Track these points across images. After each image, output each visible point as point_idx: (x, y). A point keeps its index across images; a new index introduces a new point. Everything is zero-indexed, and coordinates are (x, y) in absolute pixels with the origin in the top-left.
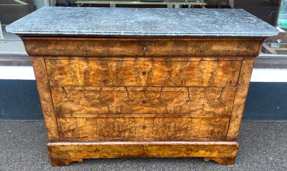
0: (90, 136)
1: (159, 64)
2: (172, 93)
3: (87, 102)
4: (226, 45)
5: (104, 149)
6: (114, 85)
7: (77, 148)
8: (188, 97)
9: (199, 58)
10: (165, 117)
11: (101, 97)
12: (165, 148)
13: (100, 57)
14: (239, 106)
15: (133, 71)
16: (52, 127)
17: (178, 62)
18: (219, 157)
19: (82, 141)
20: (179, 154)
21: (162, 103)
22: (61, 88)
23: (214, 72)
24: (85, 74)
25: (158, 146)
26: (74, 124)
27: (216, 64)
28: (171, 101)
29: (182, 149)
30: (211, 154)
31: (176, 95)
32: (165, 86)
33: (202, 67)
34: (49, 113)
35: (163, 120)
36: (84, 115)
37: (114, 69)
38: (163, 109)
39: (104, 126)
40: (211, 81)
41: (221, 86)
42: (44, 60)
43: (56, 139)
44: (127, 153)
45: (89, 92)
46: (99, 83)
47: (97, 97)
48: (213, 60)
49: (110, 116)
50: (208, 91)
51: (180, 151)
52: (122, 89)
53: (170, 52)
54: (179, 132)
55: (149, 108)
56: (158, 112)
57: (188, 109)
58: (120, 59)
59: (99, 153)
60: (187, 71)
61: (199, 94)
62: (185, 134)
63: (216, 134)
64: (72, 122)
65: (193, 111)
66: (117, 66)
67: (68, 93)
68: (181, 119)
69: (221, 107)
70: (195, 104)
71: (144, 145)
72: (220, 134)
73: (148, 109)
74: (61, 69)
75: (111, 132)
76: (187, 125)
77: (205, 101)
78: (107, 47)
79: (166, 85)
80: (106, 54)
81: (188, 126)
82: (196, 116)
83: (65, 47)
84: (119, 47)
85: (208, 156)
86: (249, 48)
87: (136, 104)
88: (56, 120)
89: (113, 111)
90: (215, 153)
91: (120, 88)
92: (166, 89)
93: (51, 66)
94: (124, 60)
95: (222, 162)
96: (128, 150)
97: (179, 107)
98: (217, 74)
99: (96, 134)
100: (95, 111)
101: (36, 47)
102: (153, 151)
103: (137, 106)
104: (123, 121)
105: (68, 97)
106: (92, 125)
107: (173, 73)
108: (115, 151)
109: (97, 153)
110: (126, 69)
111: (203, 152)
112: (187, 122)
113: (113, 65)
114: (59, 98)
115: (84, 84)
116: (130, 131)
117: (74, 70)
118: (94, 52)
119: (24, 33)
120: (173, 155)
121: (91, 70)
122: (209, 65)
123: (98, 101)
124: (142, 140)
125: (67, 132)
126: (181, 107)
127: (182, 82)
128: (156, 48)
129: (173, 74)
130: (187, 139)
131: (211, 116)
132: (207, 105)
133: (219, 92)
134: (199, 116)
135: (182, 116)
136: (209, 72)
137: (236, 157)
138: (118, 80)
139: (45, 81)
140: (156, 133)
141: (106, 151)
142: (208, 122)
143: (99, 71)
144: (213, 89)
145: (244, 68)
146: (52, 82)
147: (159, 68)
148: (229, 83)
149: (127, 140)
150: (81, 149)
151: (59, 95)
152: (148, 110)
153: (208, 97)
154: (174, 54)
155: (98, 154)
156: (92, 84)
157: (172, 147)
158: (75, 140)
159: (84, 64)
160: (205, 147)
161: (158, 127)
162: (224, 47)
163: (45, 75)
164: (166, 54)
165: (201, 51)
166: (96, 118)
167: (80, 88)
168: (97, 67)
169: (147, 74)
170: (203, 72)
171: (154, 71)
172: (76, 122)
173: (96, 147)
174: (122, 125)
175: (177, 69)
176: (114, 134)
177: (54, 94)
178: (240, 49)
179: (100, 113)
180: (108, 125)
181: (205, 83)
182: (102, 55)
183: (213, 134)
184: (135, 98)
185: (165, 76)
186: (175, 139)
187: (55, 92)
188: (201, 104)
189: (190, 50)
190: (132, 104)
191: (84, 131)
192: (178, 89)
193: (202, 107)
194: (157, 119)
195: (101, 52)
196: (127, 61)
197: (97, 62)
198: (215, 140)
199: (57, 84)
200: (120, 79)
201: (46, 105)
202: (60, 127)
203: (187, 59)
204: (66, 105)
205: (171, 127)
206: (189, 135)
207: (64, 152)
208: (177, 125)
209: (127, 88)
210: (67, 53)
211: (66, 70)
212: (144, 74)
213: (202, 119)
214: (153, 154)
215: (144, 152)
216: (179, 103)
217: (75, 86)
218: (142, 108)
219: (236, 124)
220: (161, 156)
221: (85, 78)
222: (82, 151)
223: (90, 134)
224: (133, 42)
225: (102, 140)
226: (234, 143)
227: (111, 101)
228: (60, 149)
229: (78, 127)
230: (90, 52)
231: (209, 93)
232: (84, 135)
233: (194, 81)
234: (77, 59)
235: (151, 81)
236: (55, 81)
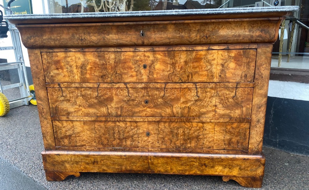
0: (88, 144)
1: (161, 55)
2: (177, 91)
3: (84, 101)
4: (235, 28)
5: (103, 160)
6: (112, 81)
7: (73, 158)
8: (197, 95)
9: (206, 47)
10: (171, 122)
11: (99, 95)
12: (173, 161)
13: (97, 47)
14: (260, 108)
15: (133, 64)
16: (48, 132)
17: (182, 52)
18: (240, 176)
19: (79, 150)
20: (190, 171)
21: (167, 103)
22: (58, 85)
23: (225, 63)
24: (81, 68)
25: (165, 159)
26: (70, 129)
27: (226, 54)
28: (177, 100)
29: (194, 163)
30: (231, 171)
31: (183, 93)
32: (170, 82)
33: (210, 57)
34: (45, 115)
35: (169, 126)
36: (81, 117)
37: (112, 62)
38: (168, 111)
39: (103, 132)
40: (222, 75)
41: (234, 81)
42: (41, 53)
43: (52, 146)
44: (130, 167)
45: (86, 90)
46: (96, 78)
47: (95, 96)
48: (222, 48)
49: (109, 118)
50: (219, 88)
51: (191, 166)
53: (172, 38)
54: (189, 141)
55: (153, 110)
56: (163, 115)
57: (197, 110)
58: (119, 50)
59: (97, 165)
60: (193, 63)
61: (210, 91)
62: (196, 144)
63: (235, 145)
64: (69, 127)
65: (204, 113)
66: (116, 58)
67: (65, 91)
68: (191, 123)
69: (237, 109)
70: (206, 104)
71: (148, 157)
72: (239, 144)
73: (151, 111)
74: (58, 62)
75: (111, 139)
76: (198, 131)
77: (217, 100)
78: (103, 35)
79: (170, 81)
80: (102, 43)
81: (200, 134)
82: (208, 121)
83: (59, 36)
84: (115, 34)
85: (226, 174)
86: (263, 32)
87: (138, 105)
88: (52, 124)
89: (112, 113)
90: (235, 170)
91: (119, 84)
92: (170, 86)
93: (47, 60)
94: (123, 50)
95: (245, 183)
96: (130, 163)
97: (187, 108)
98: (228, 66)
99: (95, 142)
100: (93, 112)
101: (31, 37)
102: (159, 165)
103: (139, 107)
104: (123, 125)
105: (64, 95)
106: (90, 130)
107: (177, 65)
108: (116, 163)
109: (95, 165)
110: (125, 62)
111: (220, 168)
112: (198, 128)
113: (111, 57)
114: (55, 97)
115: (81, 81)
116: (133, 139)
117: (70, 63)
118: (89, 41)
120: (183, 172)
121: (88, 64)
122: (219, 55)
123: (96, 101)
124: (146, 151)
125: (63, 138)
126: (189, 108)
127: (188, 76)
128: (155, 34)
129: (177, 67)
130: (199, 151)
131: (226, 120)
132: (220, 106)
133: (233, 89)
134: (212, 119)
135: (192, 120)
136: (218, 63)
137: (263, 176)
138: (117, 74)
139: (41, 77)
140: (162, 142)
141: (105, 163)
142: (224, 128)
143: (96, 64)
144: (225, 85)
145: (260, 58)
146: (48, 78)
147: (161, 60)
148: (244, 77)
149: (129, 151)
150: (78, 159)
151: (55, 93)
152: (152, 112)
153: (220, 95)
154: (176, 41)
155: (96, 167)
156: (89, 80)
157: (181, 160)
158: (72, 148)
159: (81, 57)
160: (222, 162)
161: (164, 134)
162: (234, 31)
163: (41, 70)
164: (167, 41)
165: (206, 37)
166: (94, 121)
167: (77, 85)
168: (94, 60)
169: (148, 68)
170: (212, 64)
171: (155, 63)
172: (73, 127)
173: (94, 157)
174: (122, 131)
175: (182, 61)
176: (115, 143)
177: (50, 93)
178: (253, 32)
179: (98, 115)
180: (107, 130)
181: (215, 78)
182: (97, 44)
183: (230, 145)
184: (136, 97)
185: (169, 69)
186: (186, 151)
187: (51, 90)
188: (213, 104)
189: (194, 36)
190: (134, 105)
191: (81, 137)
192: (185, 85)
193: (214, 108)
194: (162, 124)
195: (97, 40)
196: (126, 52)
197: (94, 54)
198: (233, 153)
199: (53, 80)
200: (119, 74)
201: (42, 105)
203: (192, 47)
204: (62, 105)
205: (179, 134)
206: (202, 146)
207: (59, 163)
208: (186, 132)
209: (127, 85)
210: (62, 43)
211: (63, 64)
212: (145, 67)
213: (215, 124)
214: (159, 169)
215: (149, 167)
216: (187, 104)
217: (72, 83)
218: (145, 110)
219: (258, 131)
220: (169, 172)
221: (82, 73)
222: (79, 163)
223: (88, 142)
224: (129, 27)
225: (101, 150)
226: (259, 157)
227: (110, 101)
228: (55, 158)
229: (75, 133)
230: (85, 40)
231: (221, 90)
232: (81, 142)
233: (202, 75)
234: (73, 51)
235: (153, 76)
236: (51, 77)
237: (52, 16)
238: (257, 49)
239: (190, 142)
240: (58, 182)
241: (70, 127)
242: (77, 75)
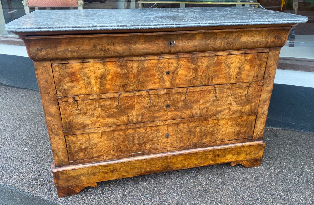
0: (106, 154)
1: (185, 61)
2: (198, 93)
3: (103, 112)
4: (255, 36)
5: (123, 167)
6: (134, 89)
7: (90, 170)
8: (215, 96)
9: (227, 52)
10: (190, 122)
11: (120, 104)
12: (191, 157)
13: (119, 57)
14: (265, 102)
15: (156, 72)
16: (60, 148)
17: (204, 58)
18: (246, 159)
19: (96, 160)
20: (205, 162)
21: (188, 105)
22: (72, 99)
23: (241, 66)
24: (101, 78)
25: (184, 156)
26: (86, 141)
27: (243, 58)
28: (197, 102)
29: (209, 156)
31: (203, 94)
32: (191, 86)
33: (229, 61)
34: (56, 131)
35: (188, 126)
36: (99, 128)
37: (135, 71)
38: (188, 112)
39: (122, 139)
40: (238, 77)
41: (248, 81)
42: (51, 66)
43: (64, 162)
44: (149, 169)
45: (106, 101)
46: (117, 88)
47: (115, 105)
48: (240, 53)
49: (129, 126)
50: (235, 88)
51: (207, 158)
52: (144, 93)
53: (198, 46)
54: (204, 137)
55: (173, 113)
56: (183, 116)
57: (214, 109)
58: (142, 58)
59: (117, 173)
60: (214, 67)
61: (227, 91)
62: (211, 138)
63: (243, 135)
64: (85, 140)
65: (221, 111)
66: (139, 67)
67: (80, 104)
68: (207, 121)
69: (248, 105)
70: (222, 103)
71: (168, 156)
72: (246, 134)
73: (172, 114)
74: (73, 74)
75: (131, 146)
76: (213, 128)
77: (232, 99)
78: (129, 45)
79: (191, 85)
80: (127, 53)
81: (215, 129)
82: (223, 117)
83: (78, 47)
84: (142, 44)
85: (235, 159)
87: (159, 110)
88: (64, 139)
89: (132, 120)
90: (242, 155)
91: (141, 92)
92: (191, 90)
93: (60, 72)
94: (147, 59)
95: (248, 164)
96: (151, 165)
97: (206, 109)
98: (244, 68)
99: (113, 151)
100: (112, 122)
101: (42, 49)
102: (178, 162)
103: (160, 112)
104: (144, 131)
105: (79, 109)
106: (109, 140)
107: (199, 70)
108: (136, 168)
109: (114, 173)
110: (148, 70)
111: (231, 156)
112: (213, 125)
113: (134, 66)
114: (69, 111)
115: (99, 92)
116: (152, 142)
117: (87, 75)
118: (113, 51)
119: (31, 30)
120: (199, 165)
121: (108, 74)
122: (237, 59)
123: (115, 110)
124: (165, 151)
125: (78, 152)
127: (209, 80)
128: (183, 43)
129: (199, 72)
130: (213, 144)
131: (238, 115)
132: (234, 104)
133: (246, 88)
134: (226, 116)
135: (209, 119)
136: (236, 66)
137: (262, 157)
138: (139, 83)
139: (52, 91)
140: (181, 141)
141: (125, 169)
142: (235, 122)
143: (118, 74)
144: (240, 85)
145: (270, 60)
146: (60, 92)
147: (184, 66)
148: (256, 77)
149: (149, 153)
150: (95, 170)
151: (69, 107)
152: (172, 116)
153: (235, 94)
154: (202, 48)
155: (115, 175)
156: (109, 91)
157: (198, 155)
158: (87, 160)
159: (100, 68)
160: (233, 151)
161: (183, 133)
162: (253, 38)
163: (52, 84)
164: (194, 49)
165: (230, 44)
166: (114, 131)
167: (95, 97)
168: (115, 70)
169: (171, 74)
170: (230, 67)
171: (179, 70)
172: (89, 139)
173: (113, 166)
174: (142, 136)
175: (204, 65)
176: (134, 148)
177: (63, 107)
178: (268, 39)
179: (118, 124)
180: (126, 137)
181: (232, 80)
182: (122, 55)
183: (239, 135)
184: (158, 103)
185: (191, 74)
186: (202, 146)
187: (64, 104)
188: (229, 103)
189: (219, 43)
190: (155, 110)
191: (98, 148)
192: (205, 88)
193: (229, 106)
194: (182, 125)
195: (122, 51)
196: (150, 60)
197: (116, 64)
198: (241, 142)
199: (66, 94)
200: (141, 82)
201: (52, 121)
202: (70, 147)
203: (214, 53)
204: (77, 119)
205: (196, 132)
206: (215, 139)
207: (74, 178)
208: (203, 130)
209: (150, 92)
210: (81, 55)
211: (78, 76)
212: (168, 74)
213: (229, 119)
214: (177, 166)
215: (168, 166)
216: (206, 104)
217: (89, 95)
218: (166, 114)
219: (262, 121)
220: (186, 167)
221: (101, 84)
222: (97, 174)
223: (105, 152)
224: (159, 37)
225: (120, 157)
226: (261, 142)
227: (130, 109)
228: (69, 174)
229: (91, 145)
230: (109, 51)
231: (236, 90)
232: (98, 153)
233: (221, 78)
234: (91, 62)
235: (175, 81)
236: (64, 91)
238: (268, 52)
239: (206, 138)
241: (86, 140)
242: (96, 86)
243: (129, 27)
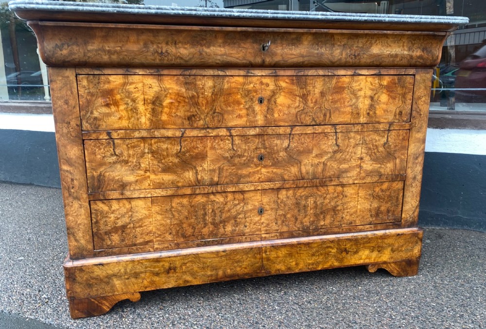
0: (158, 239)
1: (287, 82)
2: (308, 138)
3: (155, 162)
4: (392, 45)
5: (186, 263)
6: (207, 124)
7: (130, 266)
8: (336, 144)
9: (351, 70)
10: (297, 187)
11: (183, 150)
12: (300, 250)
13: (183, 66)
14: (417, 158)
15: (242, 97)
16: (80, 224)
17: (317, 78)
18: (392, 260)
19: (140, 250)
20: (325, 262)
21: (293, 158)
22: (106, 135)
23: (375, 95)
24: (153, 103)
25: (289, 248)
26: (126, 213)
27: (377, 81)
28: (308, 153)
29: (331, 250)
30: (380, 255)
31: (317, 140)
32: (298, 124)
33: (355, 86)
34: (76, 192)
35: (295, 194)
36: (148, 190)
37: (208, 93)
38: (294, 170)
39: (186, 214)
40: (371, 113)
41: (386, 121)
42: (76, 77)
43: (86, 250)
44: (231, 270)
45: (160, 142)
46: (179, 121)
47: (176, 151)
48: (372, 73)
49: (198, 190)
50: (367, 131)
51: (327, 255)
52: (223, 132)
53: (306, 56)
54: (322, 217)
55: (270, 170)
56: (286, 177)
57: (336, 167)
58: (221, 73)
59: (175, 275)
60: (332, 94)
61: (354, 137)
62: (332, 219)
63: (384, 215)
64: (124, 210)
65: (346, 171)
66: (214, 87)
67: (119, 145)
68: (325, 188)
69: (389, 162)
70: (348, 157)
71: (262, 248)
72: (390, 214)
73: (268, 172)
74: (109, 93)
75: (200, 225)
76: (336, 200)
77: (363, 150)
78: (199, 46)
79: (298, 122)
80: (196, 60)
81: (338, 203)
82: (351, 182)
83: (120, 45)
84: (220, 46)
85: (374, 260)
86: (425, 51)
87: (247, 163)
88: (89, 207)
89: (203, 179)
90: (386, 252)
91: (218, 130)
92: (297, 130)
93: (89, 88)
94: (228, 74)
95: (398, 271)
96: (233, 263)
97: (322, 165)
98: (379, 99)
99: (170, 234)
100: (169, 180)
101: (63, 44)
102: (278, 260)
103: (249, 166)
104: (222, 199)
105: (117, 153)
106: (162, 213)
107: (309, 98)
108: (208, 266)
109: (171, 275)
110: (229, 93)
111: (367, 252)
112: (336, 194)
113: (207, 84)
114: (99, 156)
115: (151, 125)
116: (236, 221)
117: (133, 95)
118: (174, 56)
120: (314, 266)
121: (166, 96)
122: (367, 83)
123: (176, 160)
124: (258, 239)
125: (110, 233)
126: (325, 164)
127: (325, 115)
128: (283, 49)
129: (310, 101)
130: (336, 230)
131: (376, 179)
132: (367, 158)
133: (385, 133)
134: (356, 180)
135: (328, 183)
136: (366, 95)
137: (420, 257)
138: (216, 114)
139: (73, 120)
140: (283, 222)
141: (189, 269)
142: (370, 192)
143: (181, 96)
144: (375, 127)
145: (418, 88)
146: (87, 122)
147: (286, 90)
148: (399, 114)
149: (230, 242)
150: (139, 268)
151: (100, 149)
152: (269, 175)
153: (367, 142)
154: (313, 60)
155: (172, 278)
156: (166, 125)
157: (312, 248)
158: (126, 249)
159: (153, 85)
160: (370, 243)
161: (287, 208)
162: (389, 49)
163: (74, 107)
164: (301, 60)
165: (355, 55)
166: (172, 196)
167: (144, 134)
168: (177, 90)
169: (265, 102)
170: (358, 96)
171: (277, 96)
172: (131, 210)
173: (170, 261)
174: (220, 210)
175: (317, 91)
176: (205, 231)
177: (90, 149)
178: (413, 51)
179: (180, 184)
180: (193, 211)
181: (362, 117)
182: (189, 63)
183: (378, 215)
184: (245, 150)
185: (297, 104)
186: (317, 231)
187: (93, 144)
188: (358, 156)
189: (337, 53)
190: (240, 163)
191: (145, 227)
192: (319, 129)
193: (359, 162)
194: (284, 192)
195: (188, 56)
196: (232, 76)
197: (178, 79)
198: (382, 228)
199: (97, 125)
200: (218, 113)
201: (71, 173)
202: (97, 222)
203: (332, 71)
204: (112, 171)
205: (308, 206)
206: (340, 221)
207: (101, 280)
208: (318, 203)
209: (232, 131)
210: (123, 58)
211: (118, 97)
212: (261, 102)
213: (360, 186)
214: (278, 267)
215: (263, 266)
216: (322, 157)
217: (134, 130)
218: (258, 171)
219: (414, 192)
220: (294, 269)
221: (154, 112)
222: (141, 274)
223: (157, 235)
224: (245, 35)
225: (181, 246)
226: (415, 229)
227: (200, 160)
228: (93, 272)
229: (133, 221)
230: (168, 55)
231: (369, 135)
232: (144, 237)
233: (344, 113)
234: (140, 73)
235: (273, 115)
236: (94, 120)
237: (118, 9)
238: (414, 75)
239: (324, 217)
240: (95, 318)
241: (126, 211)
242: (145, 115)
243: (200, 12)
